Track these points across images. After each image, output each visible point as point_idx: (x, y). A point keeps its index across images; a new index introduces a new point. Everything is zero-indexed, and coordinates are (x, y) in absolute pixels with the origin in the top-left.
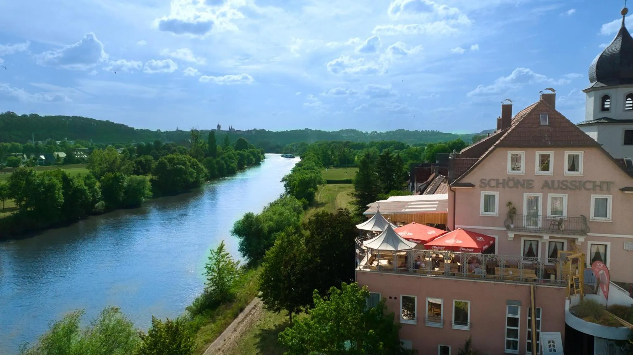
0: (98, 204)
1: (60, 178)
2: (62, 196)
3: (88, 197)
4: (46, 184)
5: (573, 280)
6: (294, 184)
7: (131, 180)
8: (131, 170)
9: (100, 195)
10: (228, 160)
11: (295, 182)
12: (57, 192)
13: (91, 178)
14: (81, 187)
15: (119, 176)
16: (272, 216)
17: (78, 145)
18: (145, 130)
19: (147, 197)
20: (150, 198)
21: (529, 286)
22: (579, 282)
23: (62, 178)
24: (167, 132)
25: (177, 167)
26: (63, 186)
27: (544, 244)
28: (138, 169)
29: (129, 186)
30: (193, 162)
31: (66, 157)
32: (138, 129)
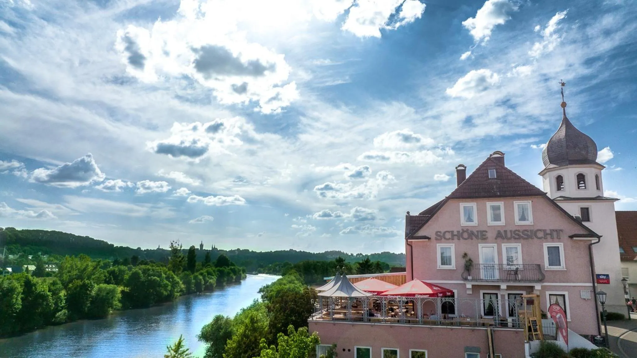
0: (60, 313)
1: (22, 281)
2: (21, 301)
3: (50, 304)
4: (4, 287)
5: (530, 321)
6: (272, 295)
7: (100, 290)
8: (101, 280)
9: (64, 304)
10: (207, 275)
11: (273, 293)
12: (16, 296)
13: (57, 284)
14: (44, 293)
15: (88, 284)
16: (243, 319)
17: (51, 259)
18: (125, 247)
19: (115, 309)
20: (118, 310)
21: (487, 330)
22: (537, 325)
23: (24, 283)
24: (147, 250)
25: (151, 279)
26: (23, 290)
27: (503, 296)
28: (110, 279)
29: (98, 295)
30: (169, 274)
31: (35, 269)
32: (118, 247)
